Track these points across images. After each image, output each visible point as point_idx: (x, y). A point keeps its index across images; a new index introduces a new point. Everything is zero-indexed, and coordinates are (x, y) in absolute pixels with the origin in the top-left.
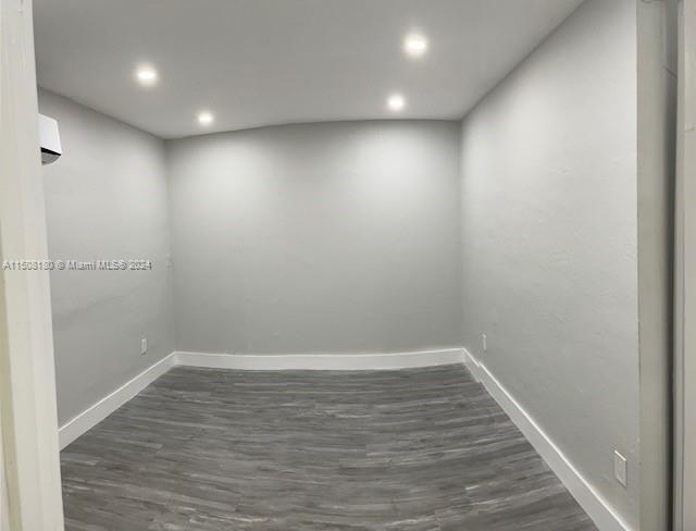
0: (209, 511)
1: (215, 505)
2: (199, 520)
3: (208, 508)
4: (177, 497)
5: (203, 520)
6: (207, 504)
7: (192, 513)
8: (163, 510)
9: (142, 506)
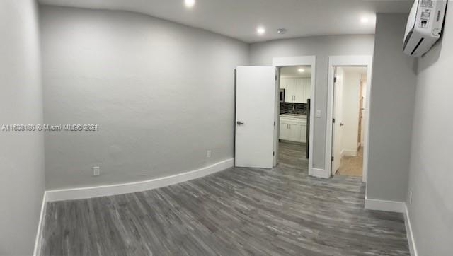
0: (291, 237)
1: (287, 240)
2: (296, 233)
3: (291, 239)
4: (309, 248)
5: (294, 232)
6: (291, 241)
7: (299, 237)
8: (314, 240)
9: (326, 242)
